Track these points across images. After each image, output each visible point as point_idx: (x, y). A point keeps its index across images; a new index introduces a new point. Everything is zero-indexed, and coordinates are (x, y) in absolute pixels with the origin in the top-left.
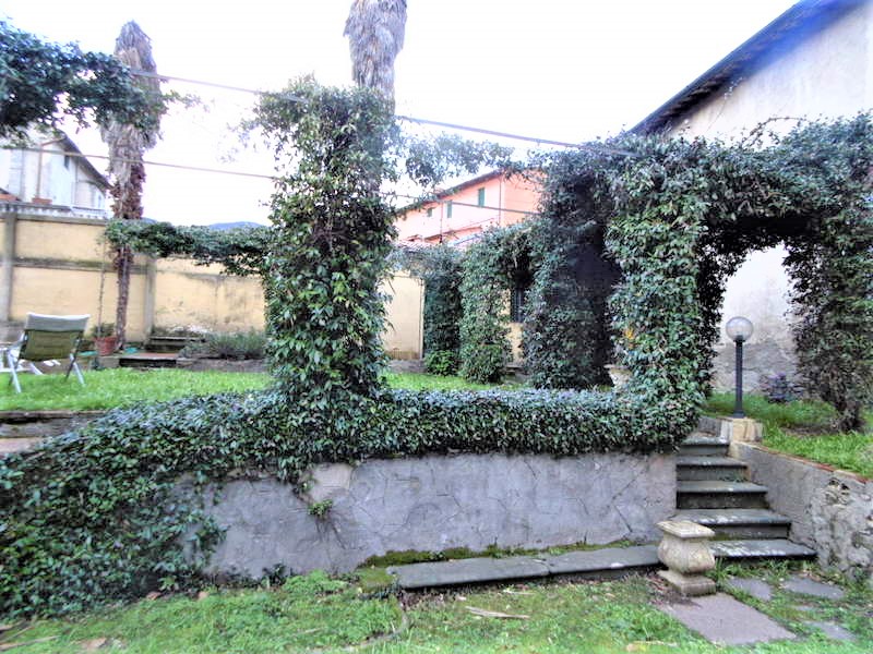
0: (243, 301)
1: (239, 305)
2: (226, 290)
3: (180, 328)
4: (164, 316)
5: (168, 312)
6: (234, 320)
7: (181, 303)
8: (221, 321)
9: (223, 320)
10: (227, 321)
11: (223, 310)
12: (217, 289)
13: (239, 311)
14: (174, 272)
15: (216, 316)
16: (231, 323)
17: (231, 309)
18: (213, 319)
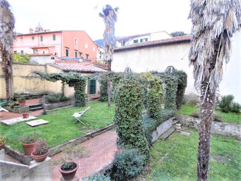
0: (37, 83)
1: (37, 84)
2: (33, 80)
3: (21, 93)
4: (16, 90)
5: (18, 89)
6: (36, 89)
7: (21, 85)
8: (32, 89)
9: (33, 89)
10: (34, 89)
11: (32, 86)
12: (31, 81)
13: (37, 86)
14: (18, 76)
15: (31, 88)
16: (35, 90)
17: (35, 86)
18: (30, 89)
